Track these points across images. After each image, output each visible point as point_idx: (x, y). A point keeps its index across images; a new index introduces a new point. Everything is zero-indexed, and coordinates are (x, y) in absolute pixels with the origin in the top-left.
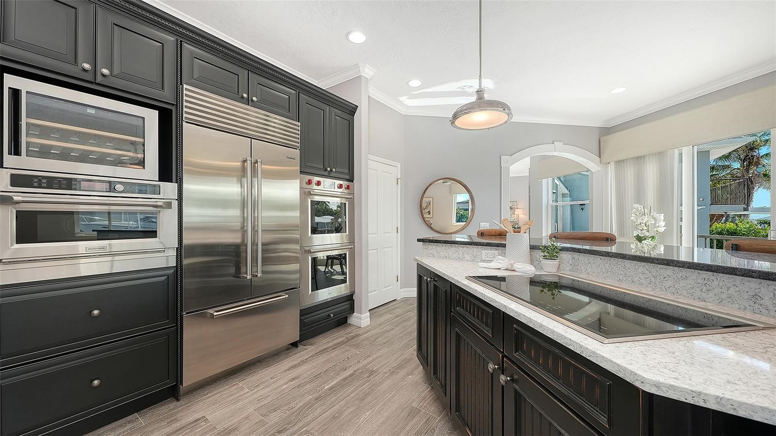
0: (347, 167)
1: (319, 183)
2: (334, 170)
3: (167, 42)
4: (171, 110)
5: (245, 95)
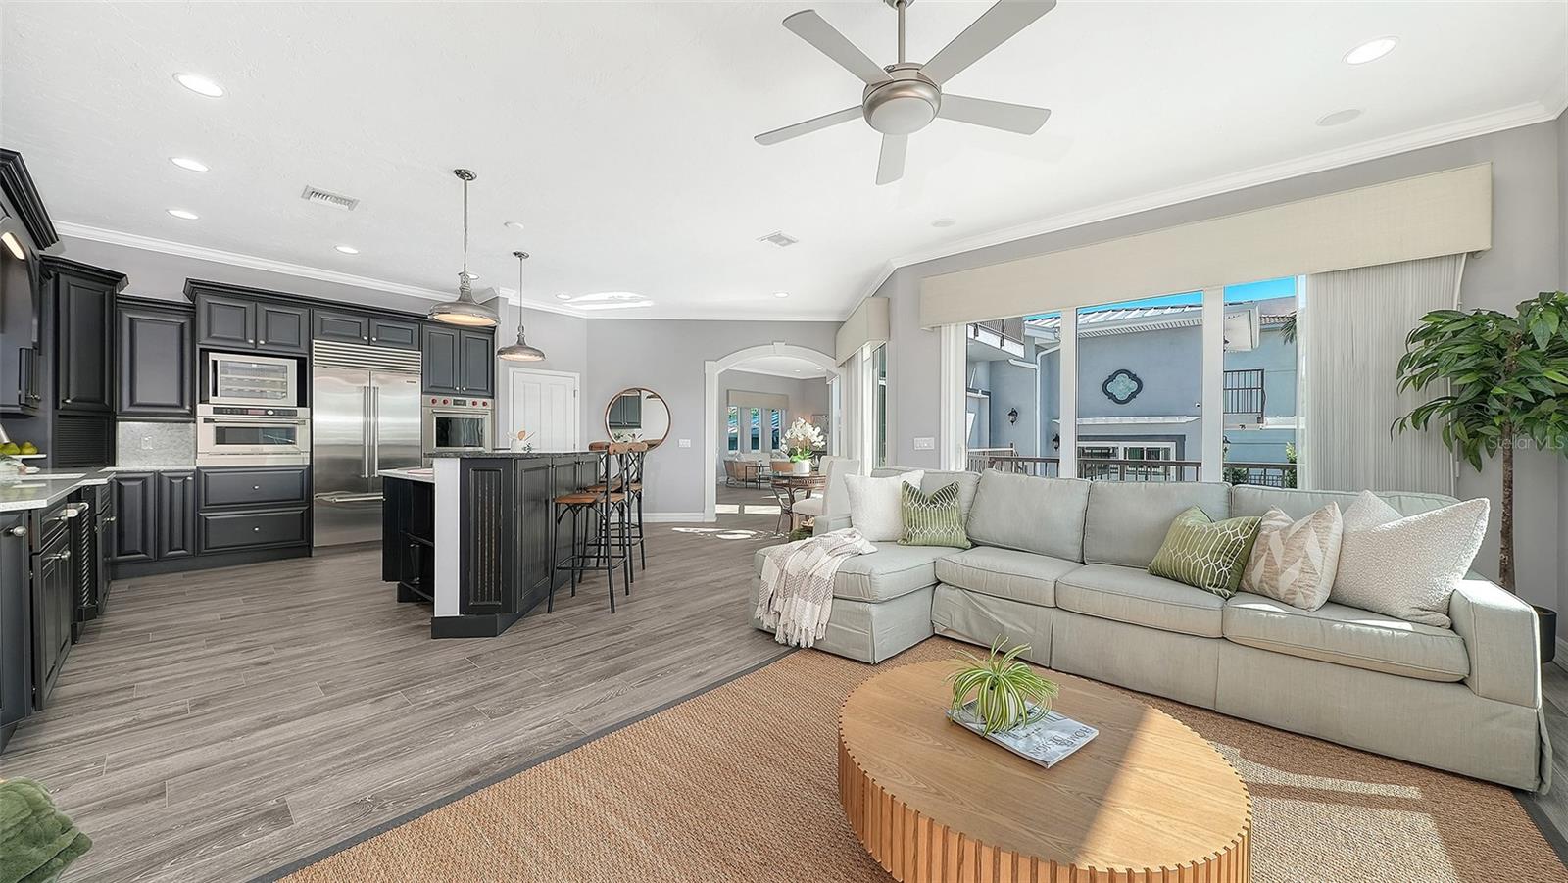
0: (486, 384)
1: (445, 402)
2: (464, 389)
3: (303, 312)
4: (305, 358)
5: (365, 338)
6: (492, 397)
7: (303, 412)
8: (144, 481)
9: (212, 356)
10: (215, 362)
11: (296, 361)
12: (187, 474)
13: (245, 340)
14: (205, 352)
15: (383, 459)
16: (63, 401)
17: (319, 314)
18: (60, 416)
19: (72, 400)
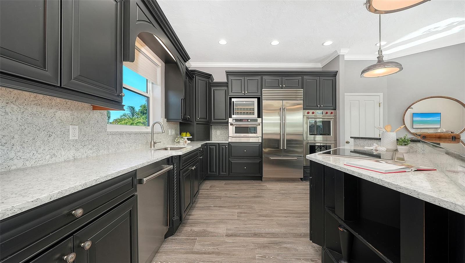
0: (332, 103)
1: (313, 113)
2: (322, 106)
3: (259, 78)
4: (260, 97)
5: (281, 86)
6: (335, 109)
7: (259, 120)
8: (216, 146)
9: (233, 100)
10: (233, 101)
11: (257, 99)
12: (226, 144)
13: (242, 92)
14: (231, 98)
15: (287, 140)
16: (197, 119)
17: (264, 77)
18: (197, 124)
19: (199, 118)
